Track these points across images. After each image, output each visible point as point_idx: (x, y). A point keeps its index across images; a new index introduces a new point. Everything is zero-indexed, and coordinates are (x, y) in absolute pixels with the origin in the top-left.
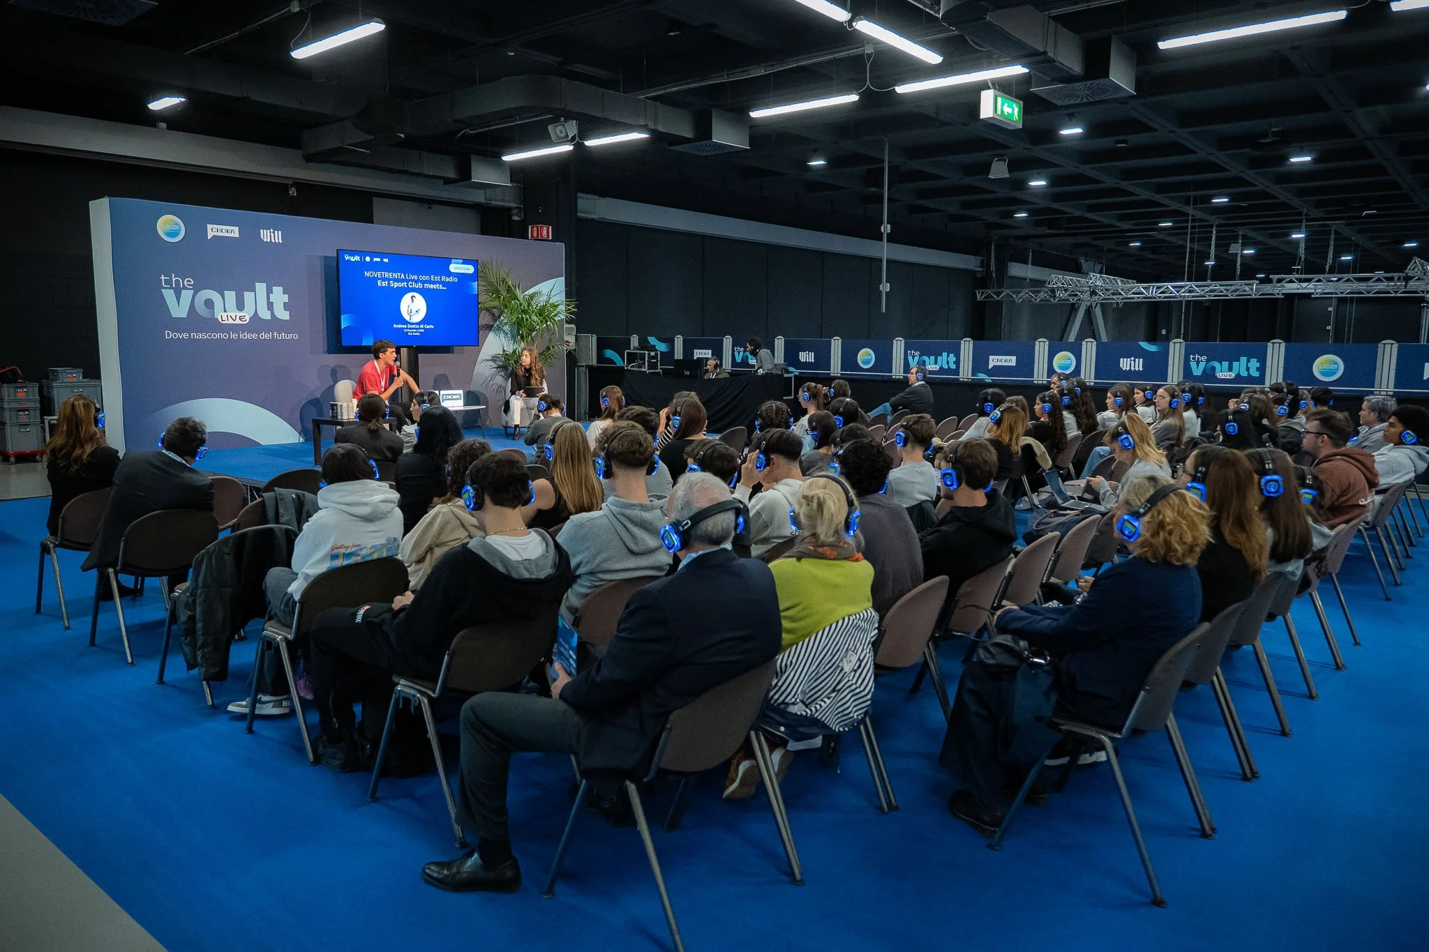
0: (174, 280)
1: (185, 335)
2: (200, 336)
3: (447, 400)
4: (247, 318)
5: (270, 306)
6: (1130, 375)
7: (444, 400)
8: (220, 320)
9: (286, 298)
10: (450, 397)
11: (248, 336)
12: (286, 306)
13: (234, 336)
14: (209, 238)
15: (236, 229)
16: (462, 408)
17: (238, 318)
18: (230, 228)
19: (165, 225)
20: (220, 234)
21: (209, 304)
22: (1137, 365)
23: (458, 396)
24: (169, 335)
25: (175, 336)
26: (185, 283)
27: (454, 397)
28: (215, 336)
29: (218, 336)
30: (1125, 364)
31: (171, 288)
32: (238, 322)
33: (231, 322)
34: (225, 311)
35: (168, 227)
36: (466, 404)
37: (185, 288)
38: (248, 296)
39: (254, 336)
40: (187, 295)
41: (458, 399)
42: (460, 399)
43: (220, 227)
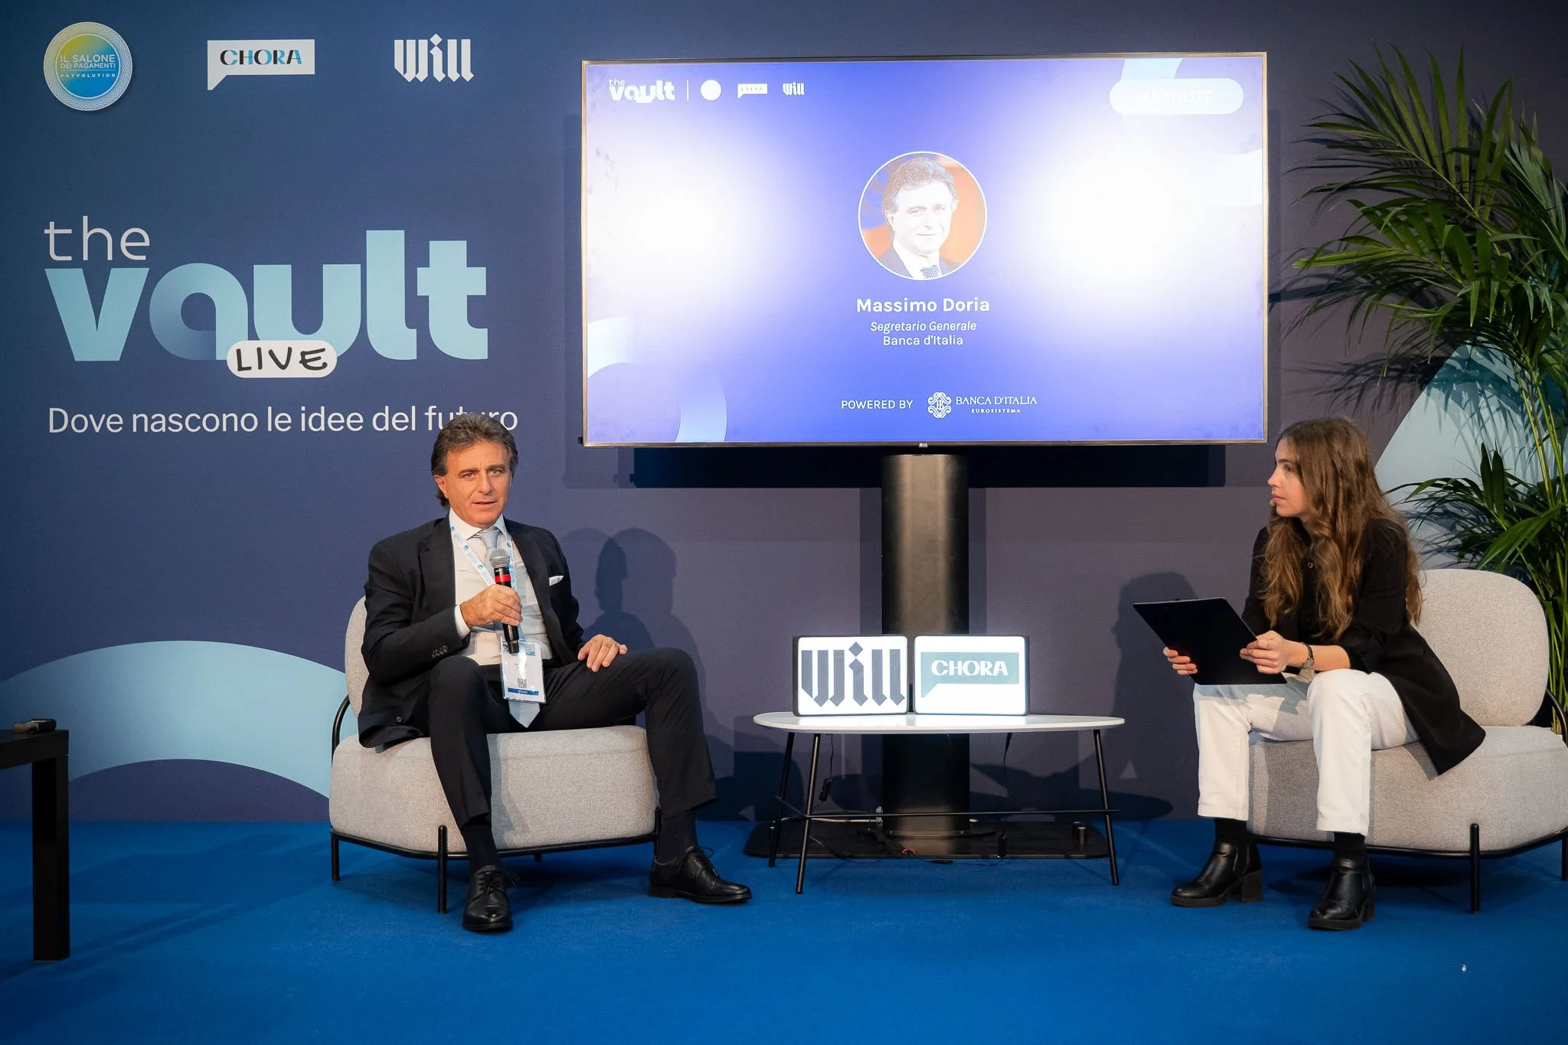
0: (86, 236)
1: (112, 422)
2: (160, 423)
3: (947, 680)
4: (331, 358)
5: (417, 311)
8: (233, 366)
9: (477, 281)
10: (963, 668)
11: (327, 421)
12: (478, 311)
13: (278, 422)
14: (211, 86)
15: (306, 48)
16: (1020, 723)
17: (296, 357)
18: (284, 45)
19: (70, 59)
20: (249, 69)
21: (199, 312)
23: (1001, 667)
24: (60, 421)
25: (80, 423)
26: (124, 244)
27: (982, 669)
28: (211, 423)
29: (221, 422)
31: (77, 263)
32: (296, 371)
33: (270, 371)
34: (253, 335)
35: (82, 62)
36: (1031, 711)
37: (121, 262)
38: (339, 280)
39: (352, 421)
41: (1000, 679)
43: (249, 46)
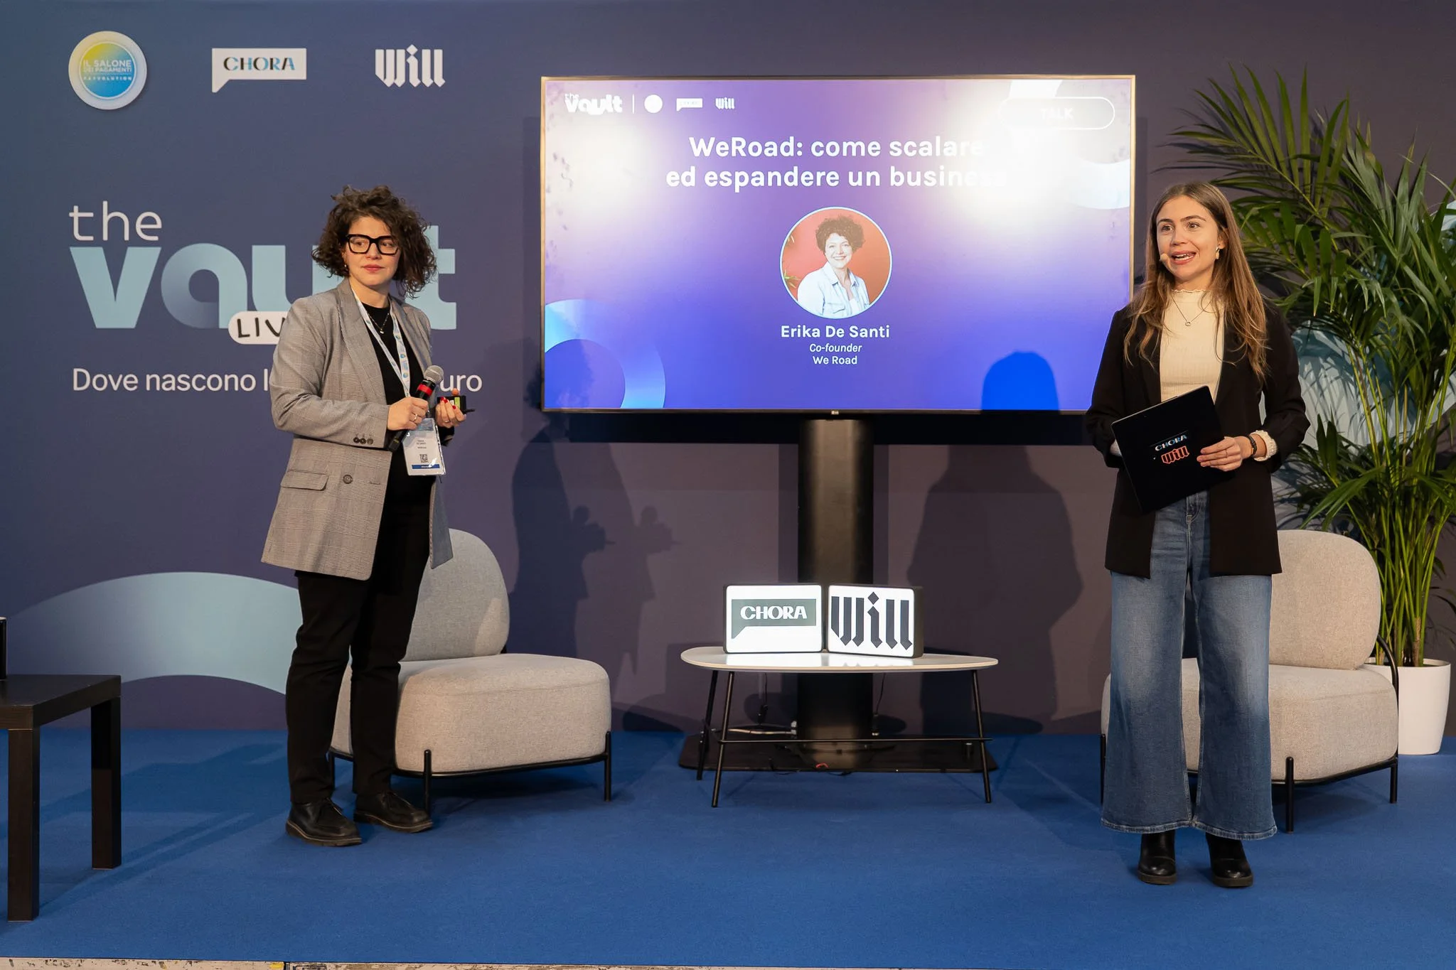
0: (106, 218)
1: (128, 382)
2: (170, 383)
7: (739, 625)
8: (234, 334)
10: (768, 613)
12: (447, 288)
14: (215, 89)
15: (299, 56)
18: (279, 54)
19: (92, 64)
20: (249, 74)
21: (205, 285)
24: (84, 380)
25: (100, 383)
26: (139, 226)
27: (784, 613)
28: (215, 382)
29: (224, 382)
31: (98, 242)
33: (266, 338)
34: (251, 307)
35: (103, 66)
37: (136, 241)
40: (140, 262)
41: (800, 622)
42: (810, 621)
43: (249, 53)
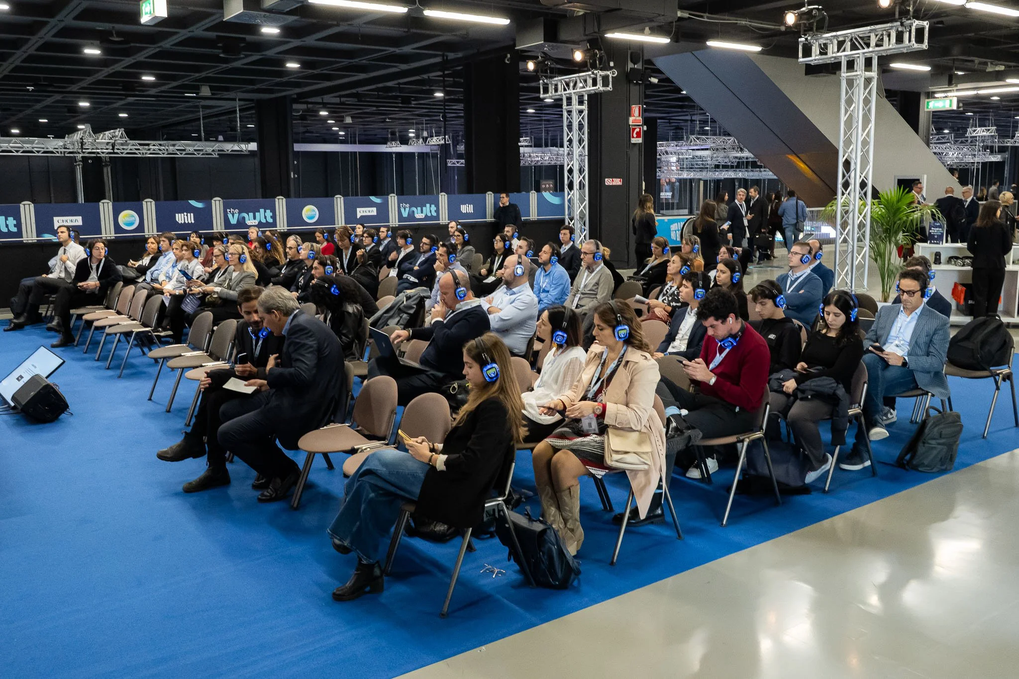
6: (185, 226)
22: (190, 218)
30: (180, 218)
